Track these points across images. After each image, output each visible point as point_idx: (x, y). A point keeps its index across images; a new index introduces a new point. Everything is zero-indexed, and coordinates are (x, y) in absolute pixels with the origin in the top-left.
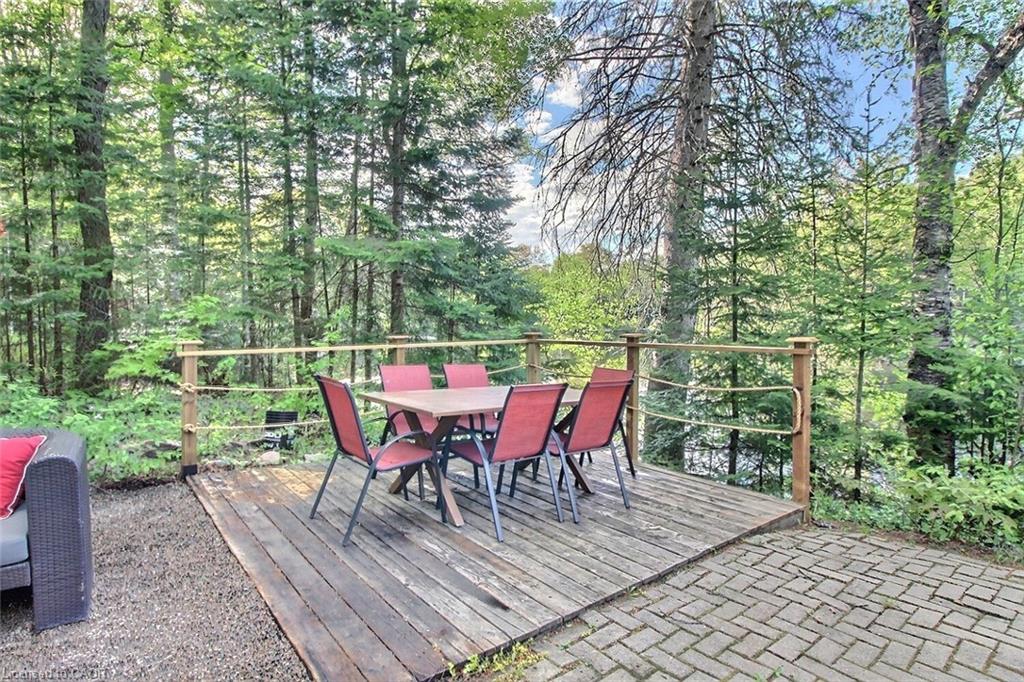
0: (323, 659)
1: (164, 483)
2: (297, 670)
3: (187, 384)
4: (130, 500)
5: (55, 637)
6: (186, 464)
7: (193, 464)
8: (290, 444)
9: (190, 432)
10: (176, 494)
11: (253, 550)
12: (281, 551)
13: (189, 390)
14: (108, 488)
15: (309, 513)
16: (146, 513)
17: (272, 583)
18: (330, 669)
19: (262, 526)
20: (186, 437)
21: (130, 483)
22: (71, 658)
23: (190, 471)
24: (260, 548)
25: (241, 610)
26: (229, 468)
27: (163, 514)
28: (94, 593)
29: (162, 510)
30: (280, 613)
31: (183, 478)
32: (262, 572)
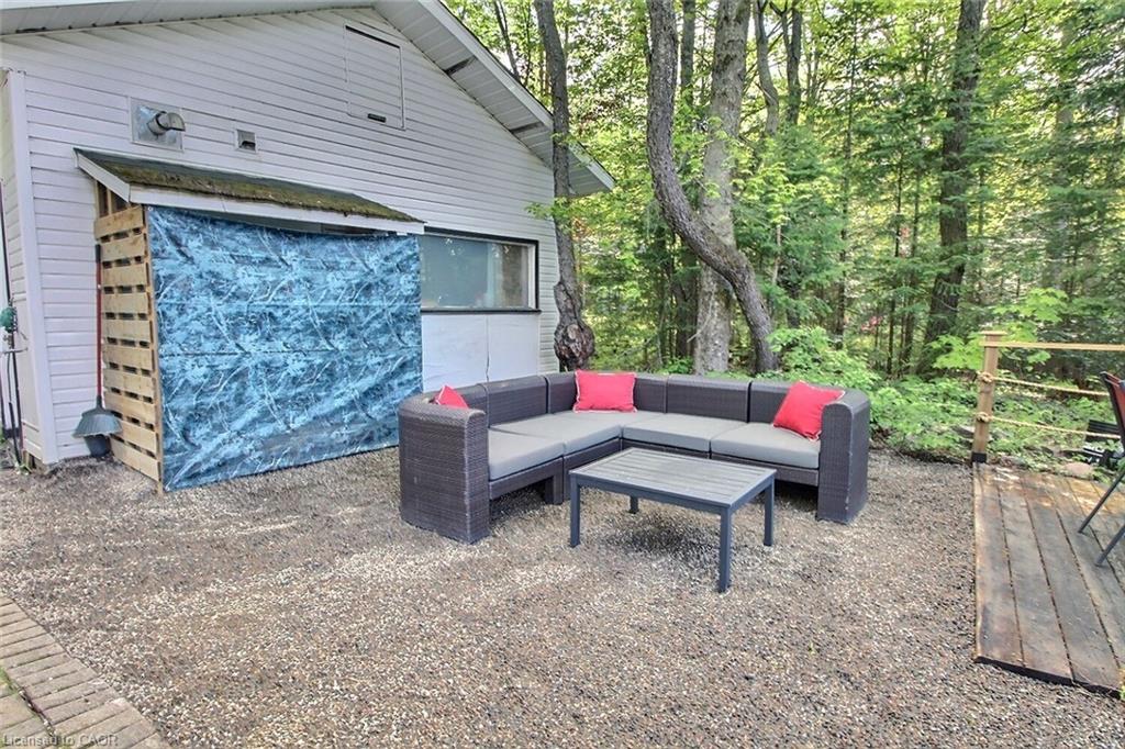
0: (995, 619)
1: (952, 463)
2: (968, 615)
3: (985, 373)
4: (918, 468)
5: (825, 525)
6: (976, 451)
7: (983, 452)
8: (1115, 464)
9: (982, 421)
10: (956, 475)
11: (994, 532)
12: (1021, 541)
13: (986, 379)
14: (904, 454)
15: (1079, 525)
16: (925, 480)
17: (992, 558)
18: (996, 627)
19: (1018, 518)
20: (979, 425)
21: (924, 454)
22: (828, 539)
23: (979, 458)
24: (1001, 531)
25: (953, 563)
26: (1025, 467)
27: (938, 484)
28: (861, 513)
29: (939, 481)
30: (982, 578)
31: (969, 464)
32: (989, 548)
